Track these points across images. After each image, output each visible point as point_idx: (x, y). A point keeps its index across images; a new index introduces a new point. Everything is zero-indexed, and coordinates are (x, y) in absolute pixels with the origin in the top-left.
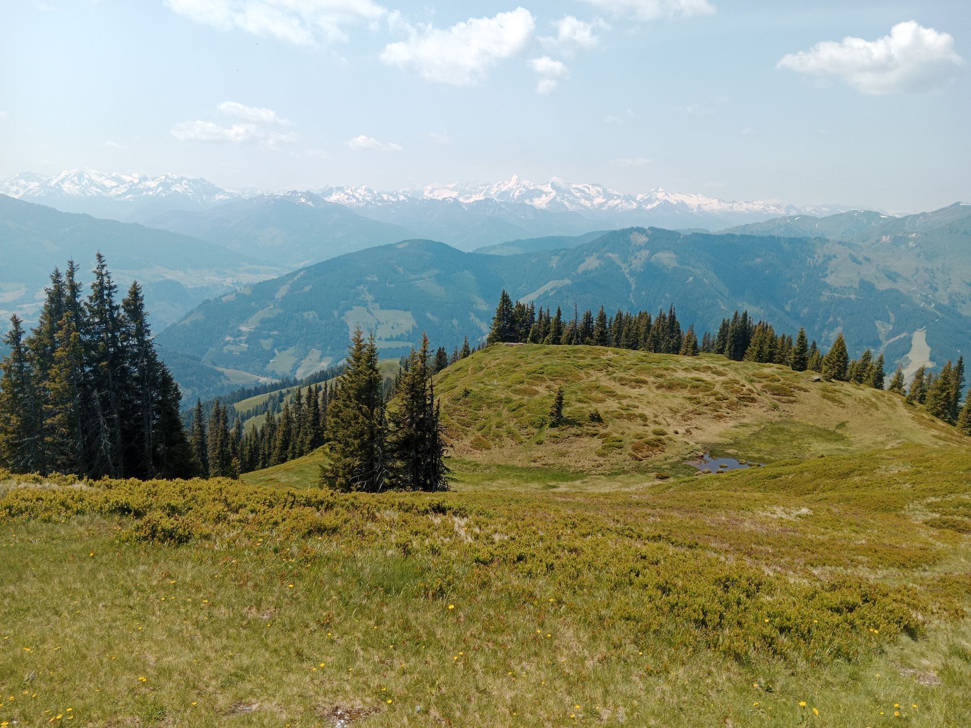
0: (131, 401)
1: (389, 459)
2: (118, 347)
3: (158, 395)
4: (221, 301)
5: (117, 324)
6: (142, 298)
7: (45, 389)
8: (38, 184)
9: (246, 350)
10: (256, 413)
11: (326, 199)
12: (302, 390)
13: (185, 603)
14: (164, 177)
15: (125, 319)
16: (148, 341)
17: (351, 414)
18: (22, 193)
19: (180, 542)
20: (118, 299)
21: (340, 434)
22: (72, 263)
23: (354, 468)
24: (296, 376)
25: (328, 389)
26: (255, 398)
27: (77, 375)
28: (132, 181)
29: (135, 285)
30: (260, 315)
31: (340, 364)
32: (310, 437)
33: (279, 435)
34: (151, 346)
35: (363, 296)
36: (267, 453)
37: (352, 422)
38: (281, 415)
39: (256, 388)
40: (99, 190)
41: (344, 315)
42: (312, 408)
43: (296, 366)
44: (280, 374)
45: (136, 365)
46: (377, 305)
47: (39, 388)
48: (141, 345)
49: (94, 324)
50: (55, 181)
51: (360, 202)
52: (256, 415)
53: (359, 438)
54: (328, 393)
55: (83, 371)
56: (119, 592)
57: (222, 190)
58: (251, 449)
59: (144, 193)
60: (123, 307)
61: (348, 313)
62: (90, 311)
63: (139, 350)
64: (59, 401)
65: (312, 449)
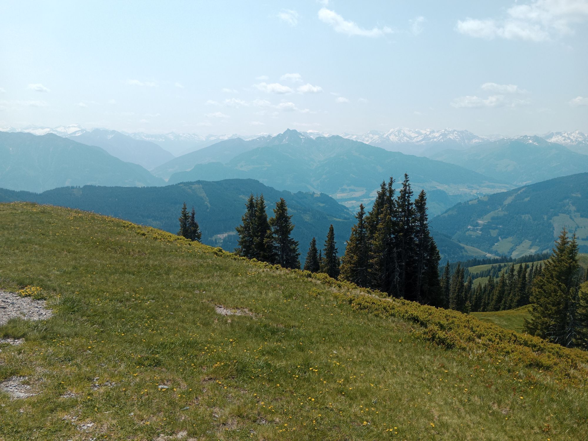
0: (412, 257)
1: (578, 325)
2: (409, 226)
3: (427, 256)
4: (468, 204)
5: (410, 213)
6: (425, 200)
7: (371, 244)
8: (378, 136)
9: (480, 235)
10: (482, 275)
11: (548, 141)
12: (515, 266)
13: (454, 387)
14: (443, 131)
15: (415, 211)
16: (426, 224)
17: (553, 288)
18: (370, 141)
19: (448, 348)
20: (413, 199)
21: (542, 300)
22: (392, 178)
23: (549, 326)
24: (512, 256)
25: (534, 268)
26: (482, 266)
27: (387, 238)
28: (426, 133)
29: (422, 192)
30: (492, 214)
31: (545, 252)
32: (517, 298)
33: (496, 292)
34: (427, 227)
35: (568, 207)
36: (486, 302)
37: (552, 294)
38: (498, 279)
39: (483, 260)
40: (408, 139)
41: (551, 219)
42: (521, 279)
43: (512, 250)
44: (501, 254)
45: (418, 237)
46: (578, 214)
47: (368, 243)
48: (422, 226)
49: (398, 212)
50: (386, 135)
51: (573, 142)
52: (482, 277)
53: (556, 306)
54: (533, 271)
55: (390, 236)
56: (416, 368)
57: (477, 137)
58: (477, 297)
59: (432, 140)
60: (415, 204)
61: (555, 218)
62: (398, 205)
63: (420, 229)
64: (378, 250)
65: (518, 306)
